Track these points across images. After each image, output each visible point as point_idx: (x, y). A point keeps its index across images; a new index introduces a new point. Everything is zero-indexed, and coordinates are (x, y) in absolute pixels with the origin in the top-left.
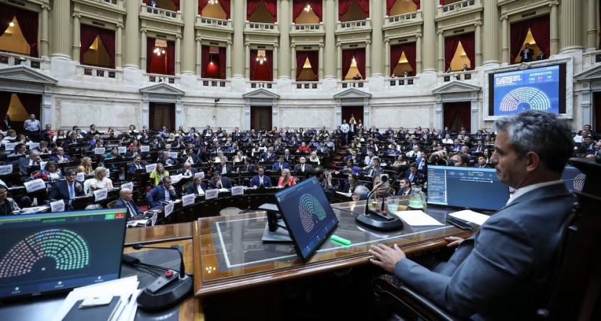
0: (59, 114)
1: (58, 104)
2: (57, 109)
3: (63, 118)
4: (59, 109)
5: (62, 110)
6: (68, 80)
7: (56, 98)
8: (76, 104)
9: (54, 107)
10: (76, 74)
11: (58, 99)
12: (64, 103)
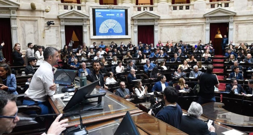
0: (237, 33)
1: (237, 26)
2: (236, 30)
3: (239, 35)
4: (237, 30)
5: (239, 31)
6: (243, 11)
7: (236, 23)
8: (247, 26)
9: (234, 29)
10: (248, 6)
11: (237, 24)
12: (240, 26)
